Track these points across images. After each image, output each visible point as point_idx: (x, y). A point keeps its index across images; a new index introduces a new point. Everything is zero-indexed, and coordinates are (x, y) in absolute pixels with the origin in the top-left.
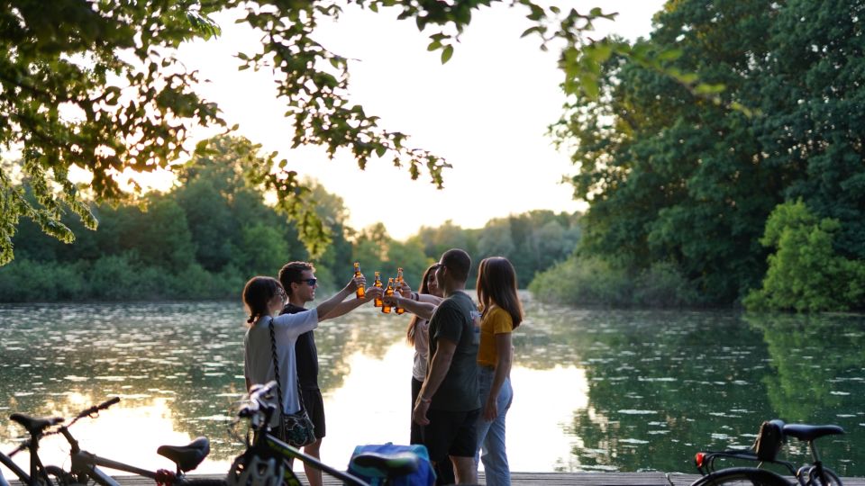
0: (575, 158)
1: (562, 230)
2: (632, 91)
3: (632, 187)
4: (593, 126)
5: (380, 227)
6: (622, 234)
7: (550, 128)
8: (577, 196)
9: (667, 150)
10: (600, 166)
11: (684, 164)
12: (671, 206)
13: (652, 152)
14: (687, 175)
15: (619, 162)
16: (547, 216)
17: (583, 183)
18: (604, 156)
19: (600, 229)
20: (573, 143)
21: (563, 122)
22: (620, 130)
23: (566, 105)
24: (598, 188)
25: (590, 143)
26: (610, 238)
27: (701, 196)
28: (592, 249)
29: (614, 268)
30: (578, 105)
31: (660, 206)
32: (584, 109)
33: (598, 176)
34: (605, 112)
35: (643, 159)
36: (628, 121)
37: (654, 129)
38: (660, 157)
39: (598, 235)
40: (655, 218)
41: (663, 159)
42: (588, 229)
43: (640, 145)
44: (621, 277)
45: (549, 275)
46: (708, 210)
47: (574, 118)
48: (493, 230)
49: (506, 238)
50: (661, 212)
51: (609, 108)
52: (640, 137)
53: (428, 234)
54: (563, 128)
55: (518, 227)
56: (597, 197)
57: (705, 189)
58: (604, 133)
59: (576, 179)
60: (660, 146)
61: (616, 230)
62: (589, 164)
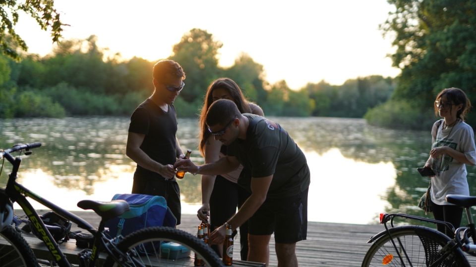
0: (394, 44)
1: (387, 86)
2: (428, 5)
3: (426, 61)
4: (405, 25)
5: (283, 83)
6: (419, 87)
7: (380, 26)
8: (394, 65)
9: (447, 39)
10: (408, 48)
11: (457, 48)
12: (448, 72)
13: (438, 40)
14: (459, 54)
15: (420, 46)
16: (379, 78)
17: (398, 58)
18: (412, 43)
19: (407, 85)
20: (393, 35)
21: (387, 22)
22: (421, 28)
23: (390, 13)
24: (406, 61)
25: (403, 35)
26: (412, 90)
27: (467, 66)
28: (402, 95)
29: (413, 107)
30: (397, 12)
31: (442, 72)
32: (400, 15)
33: (407, 54)
34: (413, 18)
35: (433, 44)
36: (426, 23)
37: (441, 27)
38: (443, 43)
39: (405, 88)
40: (438, 79)
41: (445, 44)
42: (400, 84)
43: (432, 36)
44: (417, 112)
45: (376, 110)
46: (471, 75)
47: (394, 21)
48: (348, 85)
49: (355, 90)
50: (443, 75)
51: (415, 15)
52: (432, 32)
53: (311, 87)
54: (388, 26)
55: (362, 84)
56: (406, 67)
57: (469, 62)
58: (411, 29)
59: (394, 56)
60: (443, 37)
61: (416, 85)
62: (402, 47)
